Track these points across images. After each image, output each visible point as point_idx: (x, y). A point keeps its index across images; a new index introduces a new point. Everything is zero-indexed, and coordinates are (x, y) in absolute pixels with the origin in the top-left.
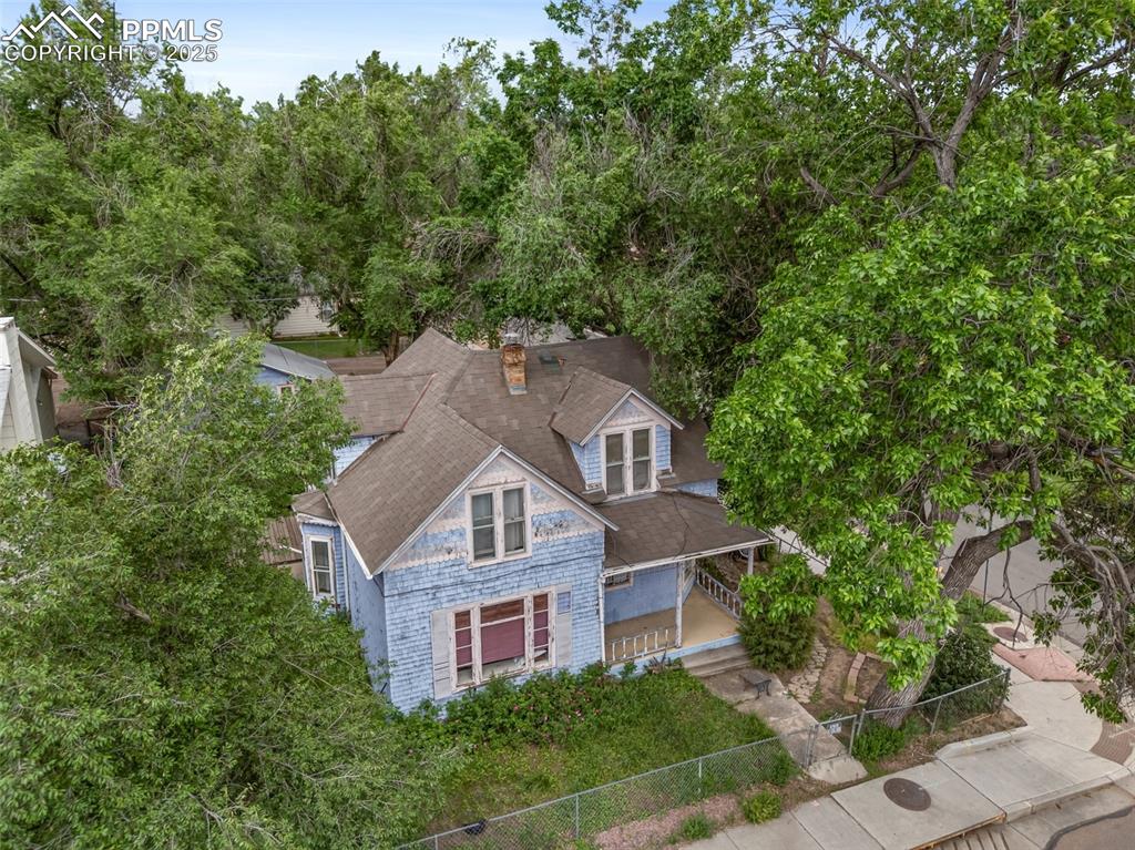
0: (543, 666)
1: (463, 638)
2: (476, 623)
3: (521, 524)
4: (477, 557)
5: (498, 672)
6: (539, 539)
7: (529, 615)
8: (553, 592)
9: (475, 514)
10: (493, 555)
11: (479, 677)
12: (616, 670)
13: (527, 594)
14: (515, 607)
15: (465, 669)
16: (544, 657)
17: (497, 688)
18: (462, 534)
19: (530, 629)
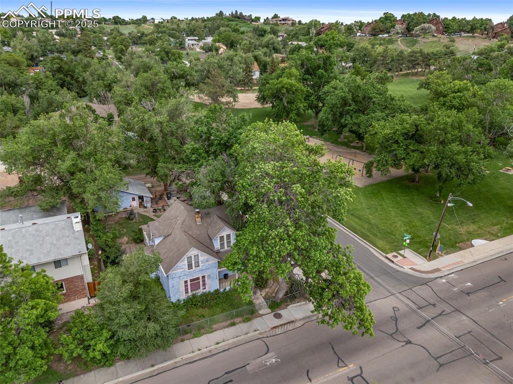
0: (204, 291)
1: (186, 286)
2: (189, 283)
3: (198, 262)
4: (189, 269)
5: (194, 292)
6: (203, 264)
7: (201, 280)
8: (206, 275)
9: (188, 261)
10: (192, 268)
11: (190, 294)
12: (222, 290)
13: (200, 276)
14: (198, 279)
15: (187, 292)
16: (205, 288)
17: (194, 296)
18: (185, 265)
19: (201, 283)
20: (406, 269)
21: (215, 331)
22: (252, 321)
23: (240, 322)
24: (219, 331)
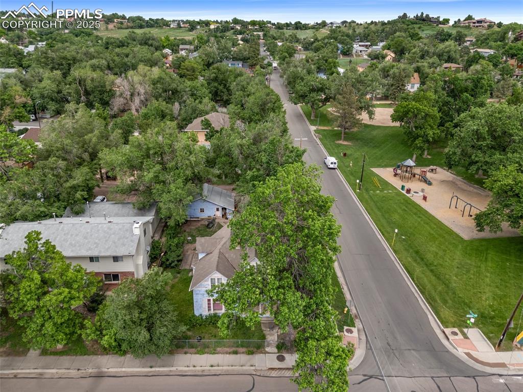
1: (209, 304)
2: (212, 302)
5: (216, 312)
9: (211, 281)
11: (212, 312)
15: (209, 310)
17: (216, 315)
20: (460, 352)
21: (217, 353)
22: (254, 355)
23: (243, 353)
24: (220, 355)
